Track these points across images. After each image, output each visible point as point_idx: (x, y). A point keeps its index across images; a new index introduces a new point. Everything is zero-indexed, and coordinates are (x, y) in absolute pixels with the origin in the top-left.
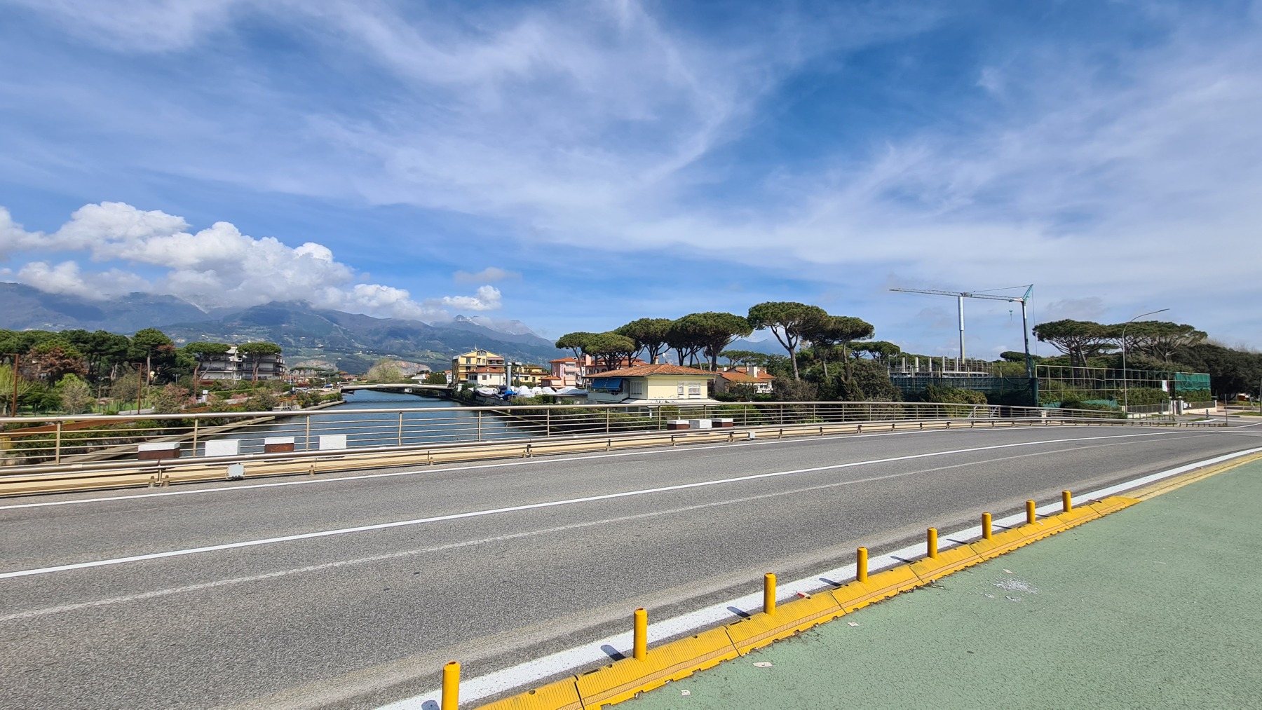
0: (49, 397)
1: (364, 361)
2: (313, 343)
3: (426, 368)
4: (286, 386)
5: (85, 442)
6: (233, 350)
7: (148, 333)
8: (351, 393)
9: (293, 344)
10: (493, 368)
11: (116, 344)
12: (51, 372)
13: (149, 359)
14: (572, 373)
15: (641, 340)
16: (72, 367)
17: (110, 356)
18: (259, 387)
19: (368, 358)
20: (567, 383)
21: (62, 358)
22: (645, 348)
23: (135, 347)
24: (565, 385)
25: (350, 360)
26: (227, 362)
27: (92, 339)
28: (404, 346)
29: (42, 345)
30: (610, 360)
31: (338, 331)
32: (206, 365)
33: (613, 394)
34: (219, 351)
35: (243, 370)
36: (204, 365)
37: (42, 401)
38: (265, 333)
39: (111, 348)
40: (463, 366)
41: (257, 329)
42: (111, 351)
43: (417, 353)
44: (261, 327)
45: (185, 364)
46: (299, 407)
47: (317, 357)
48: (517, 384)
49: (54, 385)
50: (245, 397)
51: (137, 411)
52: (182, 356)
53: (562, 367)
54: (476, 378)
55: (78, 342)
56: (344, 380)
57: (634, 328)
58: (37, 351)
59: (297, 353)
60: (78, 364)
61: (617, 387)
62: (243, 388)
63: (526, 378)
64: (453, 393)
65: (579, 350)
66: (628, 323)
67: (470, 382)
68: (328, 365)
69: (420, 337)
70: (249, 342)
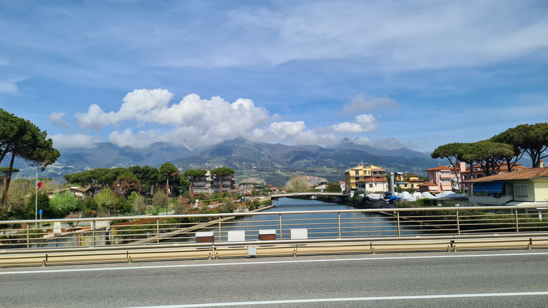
0: (126, 205)
1: (282, 177)
2: (250, 166)
3: (324, 180)
4: (238, 196)
5: (146, 232)
6: (208, 173)
7: (167, 166)
8: (276, 200)
9: (239, 168)
10: (376, 177)
11: (153, 173)
12: (126, 191)
13: (168, 181)
14: (448, 179)
15: (519, 145)
16: (135, 187)
17: (150, 180)
18: (224, 197)
19: (284, 174)
20: (444, 188)
21: (130, 183)
22: (525, 153)
23: (161, 175)
24: (442, 189)
25: (273, 176)
26: (205, 181)
27: (142, 171)
28: (307, 165)
29: (122, 176)
30: (487, 166)
31: (264, 157)
32: (195, 184)
33: (496, 197)
34: (201, 175)
35: (214, 186)
36: (194, 184)
37: (124, 208)
38: (223, 161)
39: (151, 176)
40: (353, 177)
41: (218, 159)
42: (151, 177)
43: (317, 169)
44: (221, 158)
45: (184, 183)
46: (247, 210)
47: (253, 175)
48: (400, 191)
49: (127, 199)
50: (218, 203)
51: (166, 213)
52: (182, 179)
53: (438, 174)
54: (364, 186)
55: (136, 173)
56: (271, 191)
57: (511, 135)
58: (120, 179)
59: (241, 173)
60: (137, 185)
61: (499, 191)
62: (216, 198)
63: (406, 185)
64: (348, 199)
65: (454, 159)
66: (504, 131)
67: (360, 189)
68: (260, 181)
69: (318, 158)
70: (216, 167)
